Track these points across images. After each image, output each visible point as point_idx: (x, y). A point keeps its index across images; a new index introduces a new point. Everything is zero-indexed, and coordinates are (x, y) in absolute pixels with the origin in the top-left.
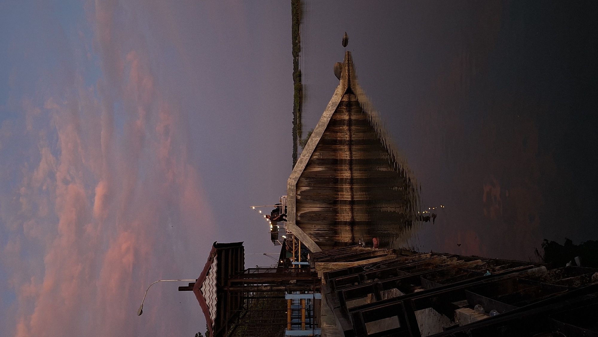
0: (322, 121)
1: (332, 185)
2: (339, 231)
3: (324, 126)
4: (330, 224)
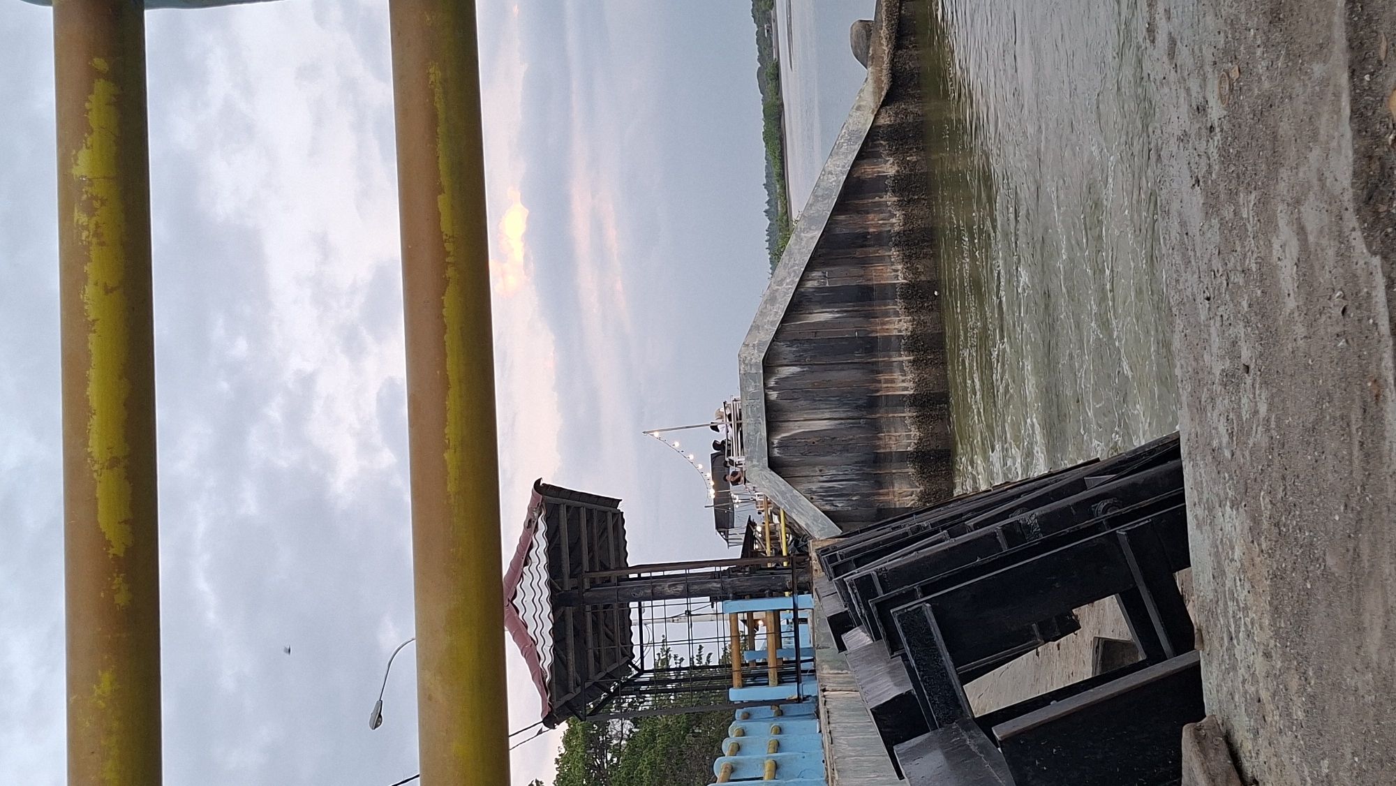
1: (858, 358)
2: (888, 478)
4: (862, 462)
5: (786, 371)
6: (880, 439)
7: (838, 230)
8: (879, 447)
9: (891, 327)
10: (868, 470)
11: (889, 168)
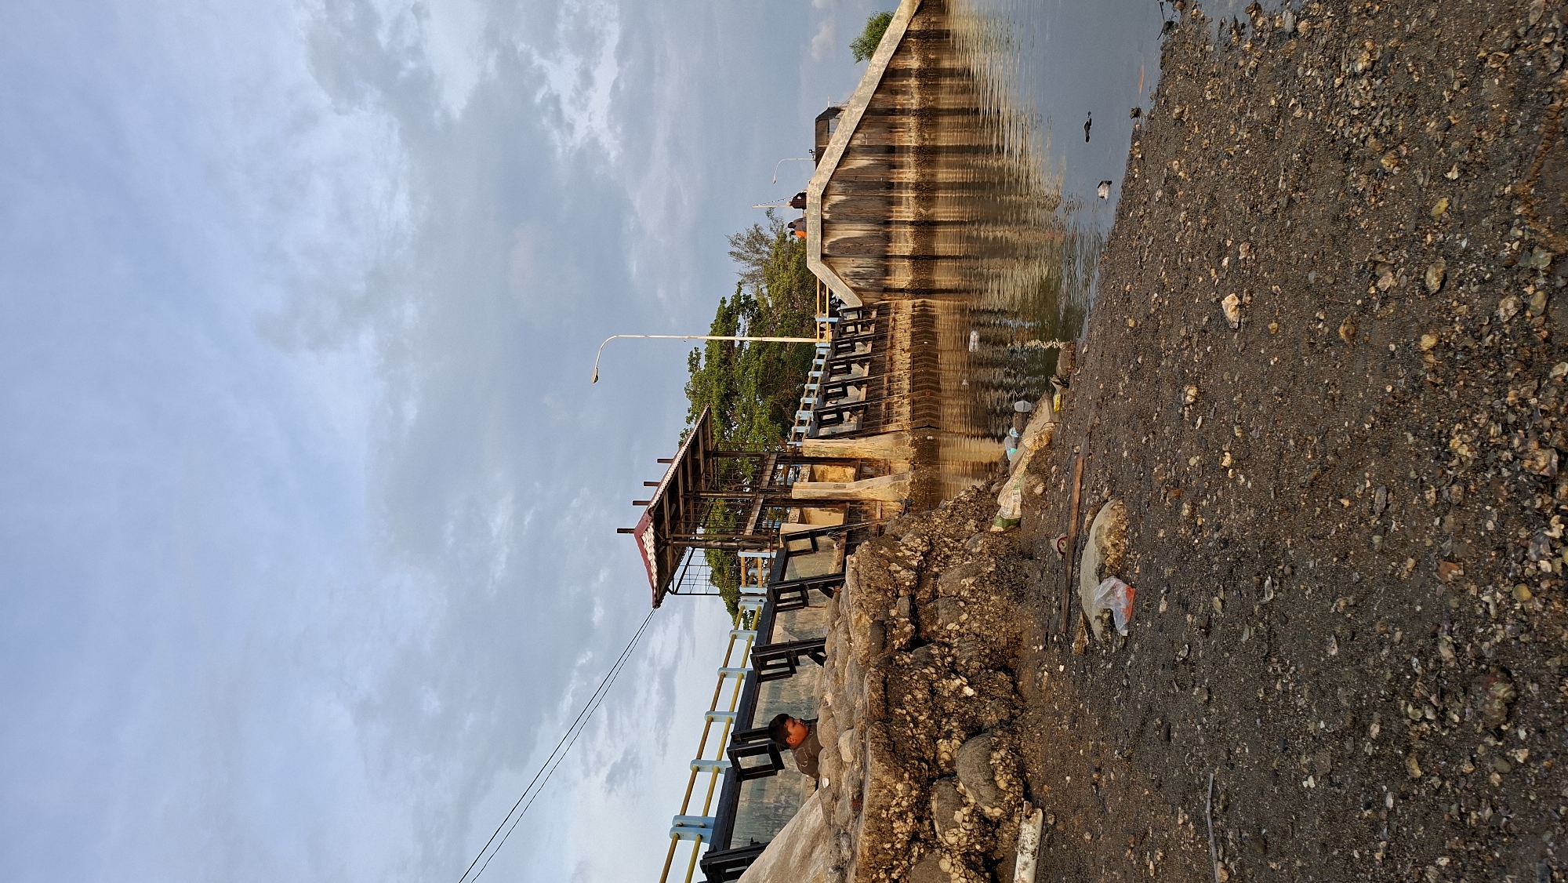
0: (870, 73)
2: (893, 268)
3: (873, 82)
5: (836, 199)
6: (889, 247)
7: (876, 106)
8: (888, 252)
9: (904, 176)
10: (881, 262)
11: (914, 63)
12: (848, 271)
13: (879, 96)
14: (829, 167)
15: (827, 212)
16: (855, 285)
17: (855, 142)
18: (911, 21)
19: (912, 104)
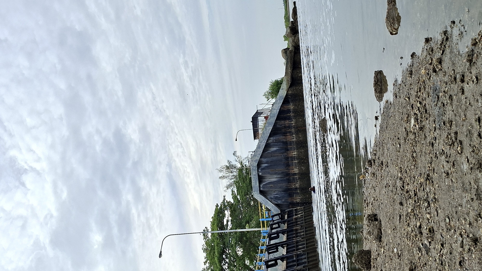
1: (284, 161)
3: (274, 116)
5: (263, 166)
6: (289, 185)
8: (290, 187)
9: (292, 154)
11: (291, 107)
12: (272, 197)
13: (278, 121)
14: (259, 153)
15: (260, 172)
16: (276, 203)
17: (270, 141)
18: (288, 90)
19: (292, 123)
